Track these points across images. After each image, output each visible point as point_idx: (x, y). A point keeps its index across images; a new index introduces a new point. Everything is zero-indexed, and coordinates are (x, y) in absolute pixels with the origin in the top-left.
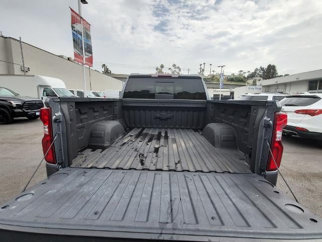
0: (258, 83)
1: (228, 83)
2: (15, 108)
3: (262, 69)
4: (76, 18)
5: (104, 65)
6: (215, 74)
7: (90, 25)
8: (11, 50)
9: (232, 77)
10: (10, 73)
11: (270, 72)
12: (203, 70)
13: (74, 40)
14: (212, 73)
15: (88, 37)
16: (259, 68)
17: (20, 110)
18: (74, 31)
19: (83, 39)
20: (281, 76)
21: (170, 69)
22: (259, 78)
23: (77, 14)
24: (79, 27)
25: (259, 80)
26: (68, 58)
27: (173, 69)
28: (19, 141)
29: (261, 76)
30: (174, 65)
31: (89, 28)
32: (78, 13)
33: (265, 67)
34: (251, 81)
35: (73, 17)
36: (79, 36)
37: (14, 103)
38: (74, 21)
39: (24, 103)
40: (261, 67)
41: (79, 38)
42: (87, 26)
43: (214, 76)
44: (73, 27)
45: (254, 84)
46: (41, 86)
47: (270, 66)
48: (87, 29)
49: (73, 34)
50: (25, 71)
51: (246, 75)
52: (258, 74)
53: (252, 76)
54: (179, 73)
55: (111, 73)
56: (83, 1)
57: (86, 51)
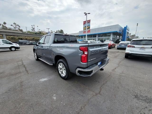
12: (34, 29)
14: (39, 30)
21: (12, 25)
27: (14, 25)
40: (58, 30)
43: (40, 32)
47: (61, 30)
54: (19, 29)
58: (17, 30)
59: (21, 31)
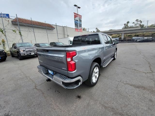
5: (97, 28)
10: (65, 37)
13: (75, 24)
15: (81, 21)
19: (78, 22)
21: (133, 23)
23: (76, 14)
24: (77, 18)
30: (137, 20)
31: (81, 17)
35: (75, 16)
36: (77, 22)
38: (75, 17)
42: (80, 17)
44: (75, 19)
49: (75, 22)
55: (99, 31)
56: (79, 8)
57: (80, 27)
58: (137, 27)
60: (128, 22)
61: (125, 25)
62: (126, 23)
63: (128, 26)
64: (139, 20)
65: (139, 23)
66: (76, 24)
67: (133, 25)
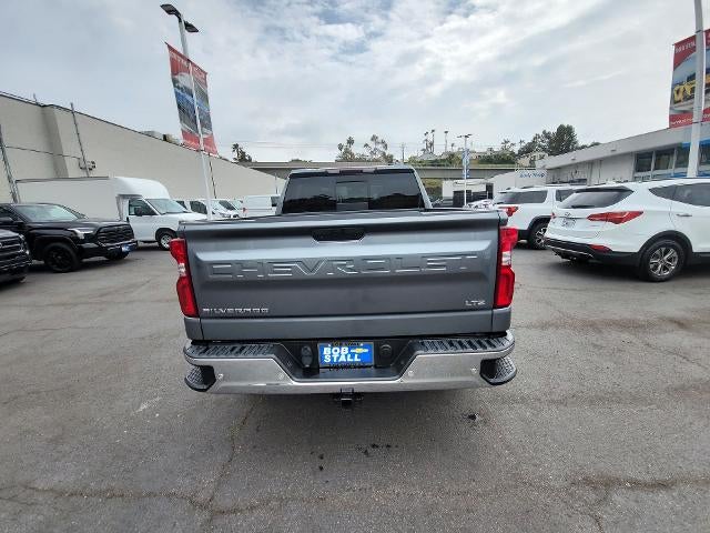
0: (539, 164)
1: (482, 167)
2: (83, 241)
3: (547, 135)
4: (179, 64)
5: (236, 146)
6: (455, 149)
7: (206, 74)
8: (57, 128)
9: (489, 154)
10: (60, 174)
11: (562, 140)
12: (432, 144)
13: (179, 107)
14: (449, 149)
15: (204, 97)
16: (541, 134)
17: (92, 245)
18: (178, 88)
19: (195, 100)
20: (583, 147)
21: (366, 145)
22: (542, 154)
23: (180, 55)
24: (186, 80)
25: (542, 158)
26: (165, 137)
27: (372, 145)
28: (104, 299)
29: (544, 150)
30: (374, 138)
31: (205, 79)
32: (182, 52)
33: (553, 129)
34: (525, 161)
35: (173, 62)
36: (189, 98)
37: (81, 233)
38: (176, 69)
39: (98, 232)
40: (544, 132)
41: (188, 101)
42: (201, 75)
43: (452, 155)
44: (175, 82)
45: (532, 166)
46: (124, 196)
47: (561, 129)
48: (200, 82)
49: (177, 95)
50: (87, 168)
51: (516, 150)
52: (540, 146)
53: (528, 150)
54: (384, 154)
55: (250, 160)
56: (190, 28)
57: (203, 125)
58: (377, 161)
59: (389, 159)
60: (351, 142)
61: (340, 147)
62: (345, 143)
63: (352, 155)
64: (380, 139)
65: (380, 147)
66: (185, 111)
67: (366, 152)
